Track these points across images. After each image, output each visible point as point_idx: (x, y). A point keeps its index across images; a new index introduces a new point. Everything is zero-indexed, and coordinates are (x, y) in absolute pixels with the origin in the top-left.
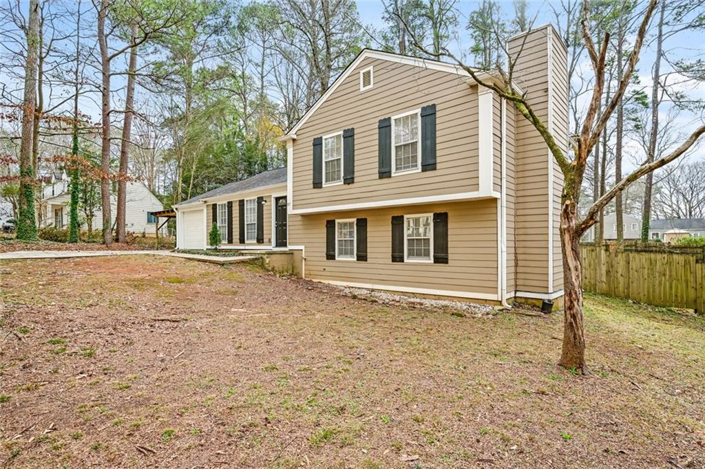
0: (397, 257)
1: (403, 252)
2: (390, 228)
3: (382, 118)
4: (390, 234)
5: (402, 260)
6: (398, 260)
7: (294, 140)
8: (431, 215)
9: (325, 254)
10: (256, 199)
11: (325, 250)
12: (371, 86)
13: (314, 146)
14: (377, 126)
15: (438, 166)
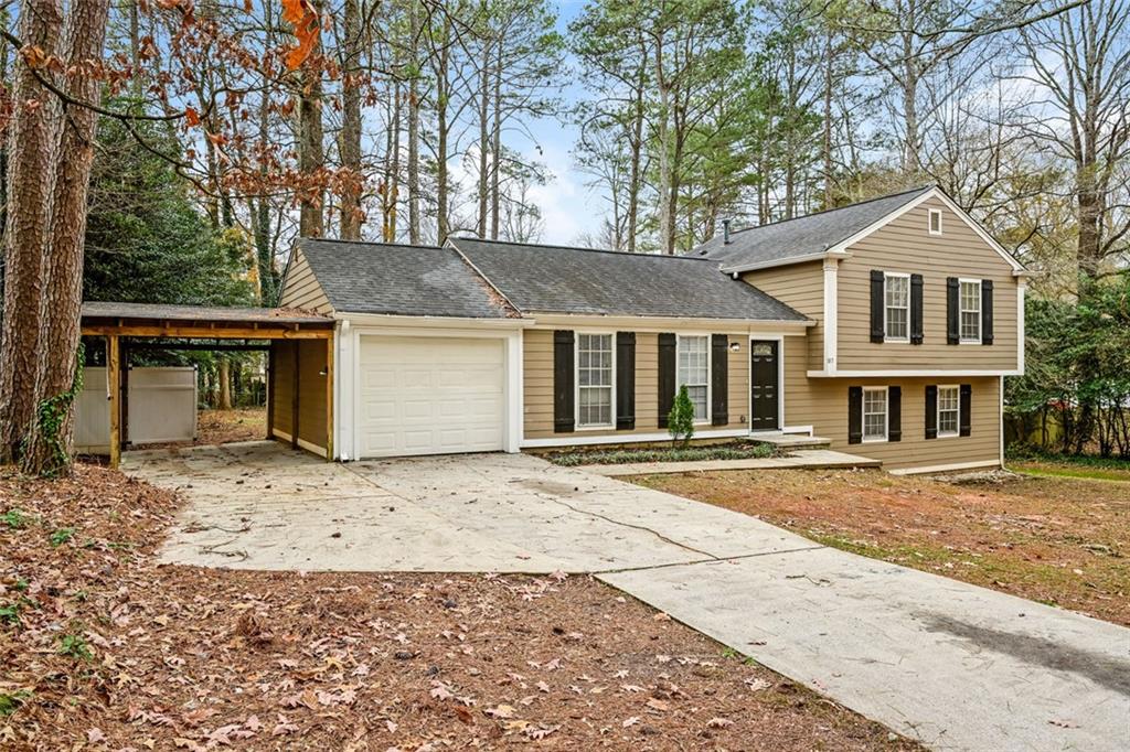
0: (931, 432)
1: (936, 427)
2: (923, 400)
3: (951, 275)
4: (924, 407)
5: (935, 435)
6: (931, 436)
7: (840, 261)
8: (958, 386)
9: (846, 437)
10: (706, 338)
11: (847, 430)
12: (939, 233)
13: (872, 280)
14: (945, 282)
15: (994, 342)
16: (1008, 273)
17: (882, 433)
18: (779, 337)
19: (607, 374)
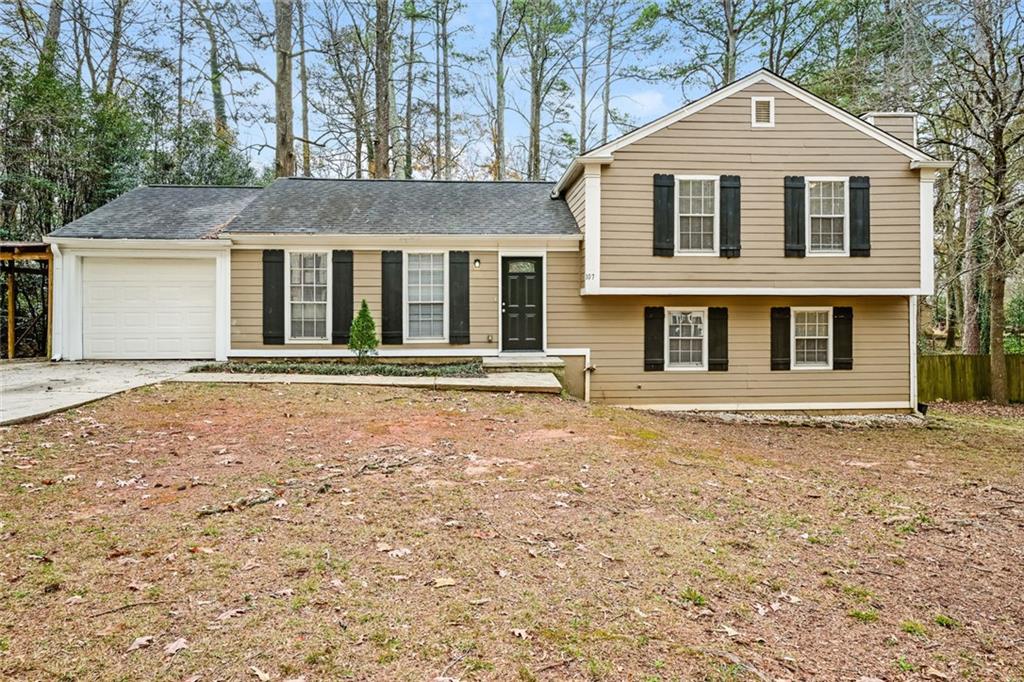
0: (780, 362)
1: (789, 357)
2: (768, 324)
3: (792, 174)
4: (768, 332)
5: (787, 366)
6: (781, 367)
7: (605, 167)
8: (830, 309)
9: (641, 363)
10: (443, 255)
11: (642, 356)
12: (771, 125)
13: (655, 186)
14: (782, 183)
15: (872, 253)
16: (904, 166)
17: (699, 359)
18: (541, 252)
19: (321, 290)
